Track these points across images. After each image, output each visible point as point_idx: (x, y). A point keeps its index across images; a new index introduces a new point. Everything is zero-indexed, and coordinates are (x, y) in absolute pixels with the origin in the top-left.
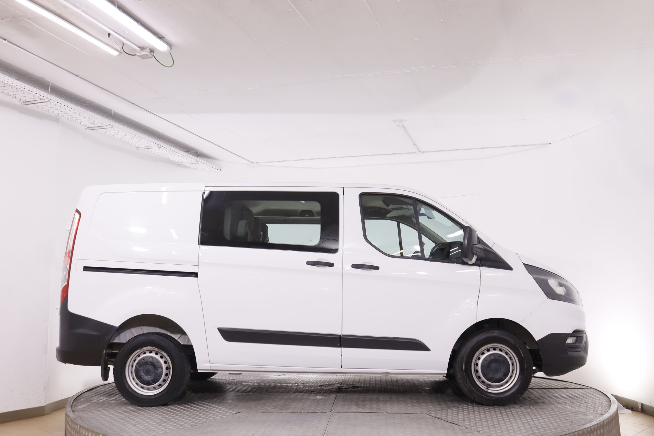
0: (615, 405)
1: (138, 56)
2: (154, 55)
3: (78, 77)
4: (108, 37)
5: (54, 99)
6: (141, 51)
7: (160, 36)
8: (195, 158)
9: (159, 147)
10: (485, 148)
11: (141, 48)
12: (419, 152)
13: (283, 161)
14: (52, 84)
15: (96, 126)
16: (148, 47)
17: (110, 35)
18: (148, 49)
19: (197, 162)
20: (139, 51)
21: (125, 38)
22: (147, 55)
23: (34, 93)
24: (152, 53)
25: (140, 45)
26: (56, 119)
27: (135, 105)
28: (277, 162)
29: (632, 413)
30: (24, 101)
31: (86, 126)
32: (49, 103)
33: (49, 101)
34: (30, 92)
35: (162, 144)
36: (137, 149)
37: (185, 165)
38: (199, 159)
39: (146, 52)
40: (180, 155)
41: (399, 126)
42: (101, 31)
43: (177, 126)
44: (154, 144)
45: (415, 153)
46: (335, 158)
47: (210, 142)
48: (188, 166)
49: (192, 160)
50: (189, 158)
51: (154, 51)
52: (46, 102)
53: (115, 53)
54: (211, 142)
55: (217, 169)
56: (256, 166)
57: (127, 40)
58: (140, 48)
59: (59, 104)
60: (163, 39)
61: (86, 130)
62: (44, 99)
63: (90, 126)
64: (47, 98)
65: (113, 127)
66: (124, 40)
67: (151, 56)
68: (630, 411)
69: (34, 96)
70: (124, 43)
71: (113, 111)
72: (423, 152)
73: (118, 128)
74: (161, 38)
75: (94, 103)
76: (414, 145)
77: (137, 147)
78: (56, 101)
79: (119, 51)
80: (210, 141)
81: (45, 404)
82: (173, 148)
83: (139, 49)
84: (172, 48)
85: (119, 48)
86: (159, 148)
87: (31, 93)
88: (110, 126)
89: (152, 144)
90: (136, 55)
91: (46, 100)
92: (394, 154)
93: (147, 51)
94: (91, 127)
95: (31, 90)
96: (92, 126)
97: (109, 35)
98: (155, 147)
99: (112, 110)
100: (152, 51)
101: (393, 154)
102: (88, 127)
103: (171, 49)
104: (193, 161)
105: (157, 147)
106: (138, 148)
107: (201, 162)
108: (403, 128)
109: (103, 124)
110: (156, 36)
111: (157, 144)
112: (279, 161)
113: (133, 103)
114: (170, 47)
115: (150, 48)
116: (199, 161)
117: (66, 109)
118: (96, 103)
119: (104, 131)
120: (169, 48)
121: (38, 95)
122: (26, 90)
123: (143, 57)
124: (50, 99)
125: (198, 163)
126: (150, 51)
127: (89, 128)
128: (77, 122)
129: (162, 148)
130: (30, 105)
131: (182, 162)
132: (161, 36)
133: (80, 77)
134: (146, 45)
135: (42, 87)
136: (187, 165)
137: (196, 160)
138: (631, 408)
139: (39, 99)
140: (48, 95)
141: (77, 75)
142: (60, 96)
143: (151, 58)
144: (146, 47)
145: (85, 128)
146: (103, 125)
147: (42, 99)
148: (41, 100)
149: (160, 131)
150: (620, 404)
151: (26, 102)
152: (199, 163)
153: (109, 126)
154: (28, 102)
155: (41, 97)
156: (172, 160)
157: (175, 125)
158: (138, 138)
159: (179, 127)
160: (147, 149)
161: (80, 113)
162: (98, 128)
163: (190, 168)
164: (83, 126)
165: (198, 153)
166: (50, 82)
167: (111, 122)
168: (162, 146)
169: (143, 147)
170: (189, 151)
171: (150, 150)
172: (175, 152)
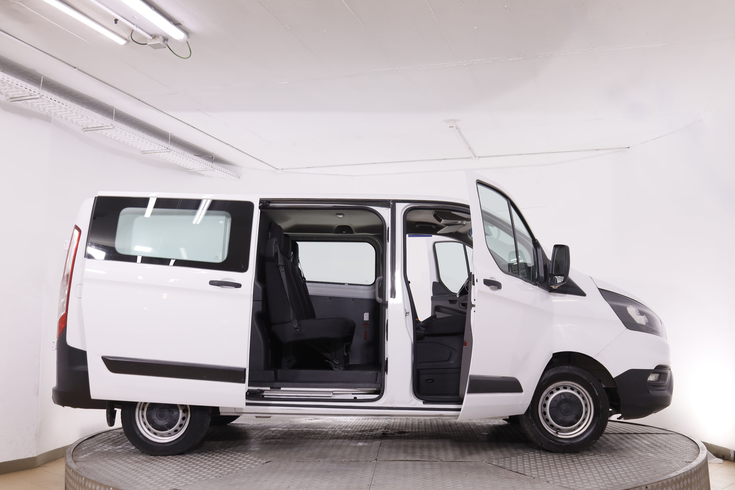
0: (704, 453)
1: (149, 45)
2: (168, 44)
3: (76, 69)
4: (115, 23)
5: (47, 95)
6: (153, 40)
7: (176, 23)
8: (210, 163)
9: (168, 150)
10: (552, 153)
11: (153, 37)
12: (474, 158)
13: (313, 167)
14: (43, 76)
15: (95, 127)
16: (161, 35)
17: (118, 21)
18: (161, 37)
19: (213, 169)
20: (151, 40)
21: (134, 25)
22: (160, 44)
23: (23, 88)
24: (166, 42)
25: (151, 33)
26: (47, 119)
27: (142, 101)
28: (306, 168)
29: (723, 462)
30: (11, 97)
31: (83, 126)
32: (40, 100)
33: (41, 97)
34: (19, 86)
35: (171, 147)
36: (142, 154)
37: (197, 172)
38: (214, 165)
39: (159, 41)
40: (193, 160)
41: (452, 127)
42: (106, 16)
43: (191, 126)
44: (163, 148)
45: (470, 158)
46: (375, 163)
47: (228, 145)
48: (201, 173)
49: (206, 166)
50: (203, 163)
51: (168, 39)
52: (37, 98)
53: (122, 42)
54: (230, 145)
55: (236, 176)
56: (282, 172)
57: (137, 27)
58: (151, 35)
59: (53, 101)
60: (179, 25)
61: (83, 131)
62: (35, 95)
63: (88, 126)
64: (38, 93)
65: (115, 128)
66: (134, 27)
67: (165, 46)
68: (720, 461)
69: (23, 91)
70: (133, 30)
71: (115, 109)
72: (479, 157)
73: (121, 129)
74: (177, 24)
75: (94, 99)
76: (469, 149)
78: (49, 97)
79: (126, 40)
81: (36, 454)
82: (184, 152)
83: (151, 38)
84: (190, 36)
85: (127, 35)
86: (168, 152)
87: (20, 88)
88: (112, 127)
89: (160, 148)
90: (146, 44)
91: (38, 96)
92: (445, 159)
93: (159, 39)
94: (89, 128)
95: (20, 85)
96: (90, 126)
97: (116, 21)
98: (163, 151)
99: (114, 108)
100: (166, 39)
101: (442, 159)
102: (85, 127)
103: (188, 38)
104: (208, 167)
105: (166, 151)
106: (143, 152)
107: (217, 168)
108: (457, 129)
109: (103, 124)
110: (171, 22)
111: (166, 148)
112: (308, 168)
113: (139, 100)
114: (187, 35)
115: (163, 36)
116: (215, 168)
117: (60, 107)
119: (104, 132)
120: (186, 37)
121: (28, 90)
122: (15, 84)
123: (155, 47)
124: (43, 95)
125: (214, 170)
126: (163, 39)
127: (86, 129)
128: (72, 122)
129: (172, 152)
130: (18, 101)
131: (194, 168)
132: (178, 23)
133: (78, 70)
134: (158, 33)
135: (32, 81)
136: (200, 172)
137: (211, 166)
138: (722, 457)
139: (28, 95)
140: (40, 90)
141: (75, 66)
142: (53, 91)
143: (165, 47)
144: (158, 35)
145: (82, 129)
146: (103, 126)
147: (32, 95)
148: (32, 96)
149: (169, 132)
150: (709, 452)
151: (13, 98)
152: (215, 170)
154: (15, 98)
155: (32, 92)
156: (183, 166)
157: (187, 125)
158: (144, 140)
159: (192, 127)
160: (153, 154)
161: (77, 111)
162: (97, 128)
163: (204, 175)
164: (80, 126)
165: (213, 158)
166: (42, 75)
167: (113, 121)
168: (172, 150)
169: (149, 151)
170: (202, 156)
171: (157, 154)
172: (186, 156)
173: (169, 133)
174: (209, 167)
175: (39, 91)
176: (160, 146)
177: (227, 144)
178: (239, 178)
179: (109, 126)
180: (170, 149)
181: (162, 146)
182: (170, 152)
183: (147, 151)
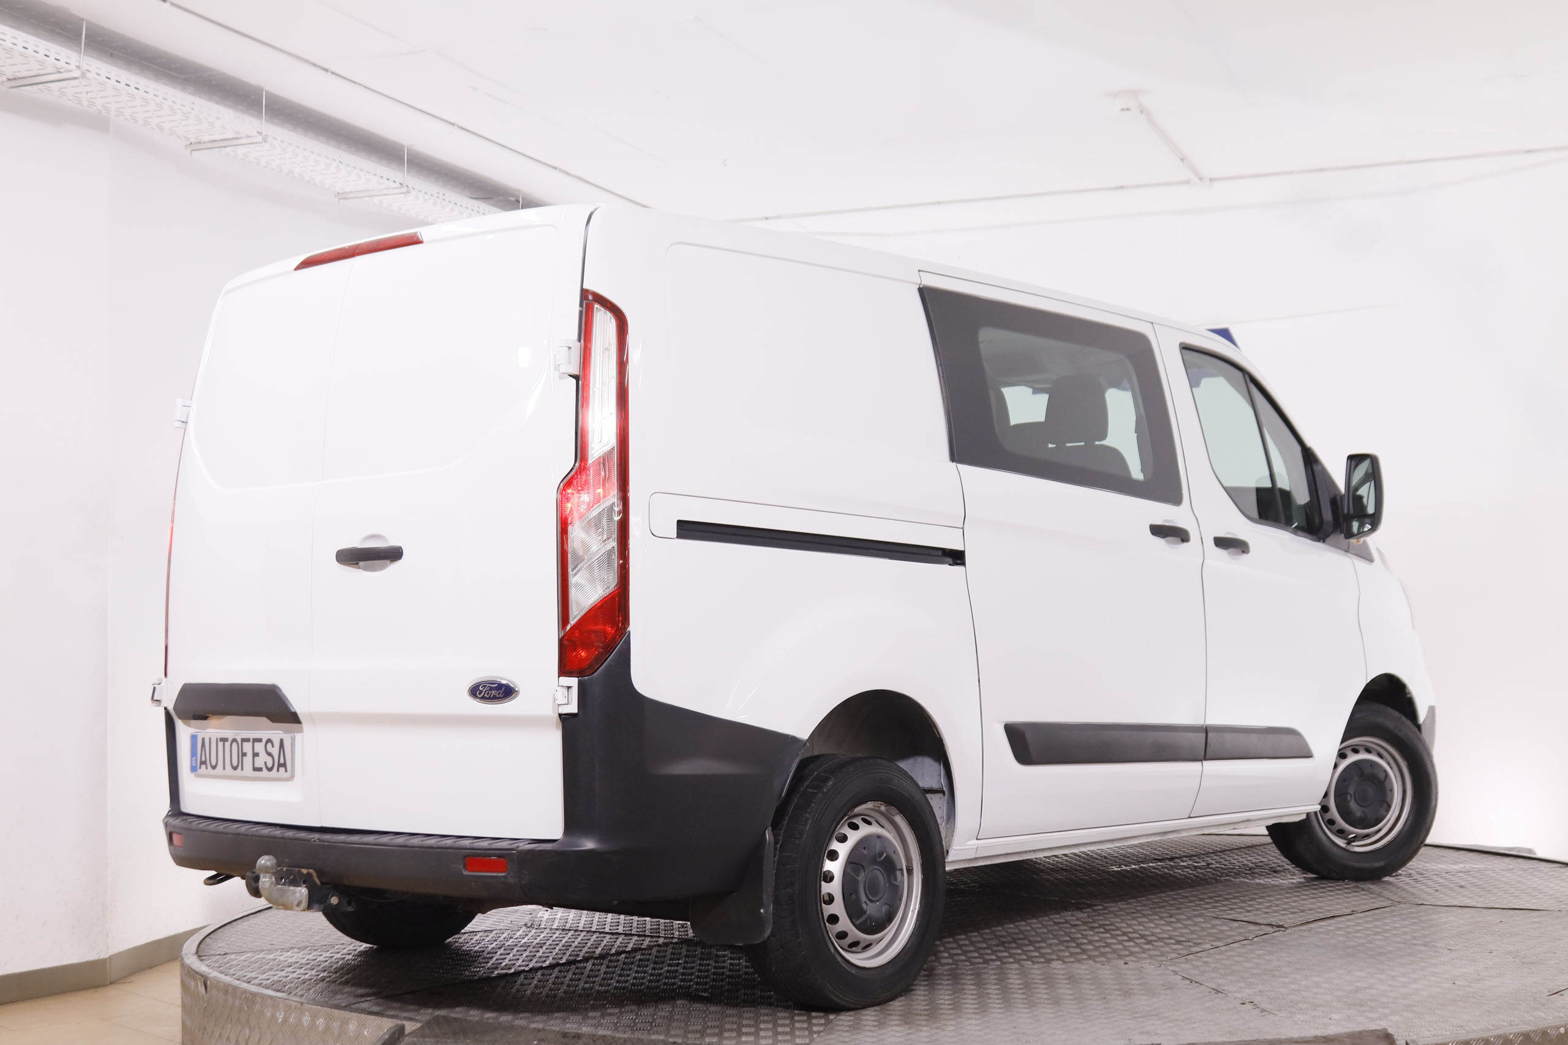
3: (168, 4)
5: (99, 68)
9: (404, 190)
12: (1199, 182)
13: (779, 217)
14: (88, 22)
15: (218, 139)
23: (40, 56)
26: (98, 124)
27: (333, 73)
28: (761, 219)
30: (10, 78)
31: (187, 139)
32: (82, 81)
33: (83, 75)
34: (30, 52)
35: (412, 180)
36: (337, 200)
40: (469, 211)
41: (1128, 109)
43: (458, 126)
44: (390, 184)
45: (1188, 182)
46: (939, 203)
47: (555, 168)
52: (75, 78)
54: (558, 169)
59: (113, 81)
61: (189, 150)
62: (70, 71)
63: (200, 138)
64: (77, 66)
65: (270, 140)
69: (41, 62)
71: (267, 92)
72: (1211, 180)
73: (283, 141)
76: (1182, 160)
77: (339, 193)
78: (104, 74)
81: (107, 953)
82: (443, 190)
86: (404, 195)
87: (32, 56)
88: (259, 139)
89: (384, 184)
91: (77, 74)
92: (1122, 187)
94: (204, 143)
95: (31, 48)
96: (206, 138)
98: (391, 191)
99: (263, 89)
101: (1117, 188)
102: (193, 140)
105: (396, 191)
106: (341, 196)
108: (1142, 113)
109: (238, 133)
111: (398, 182)
112: (767, 218)
113: (325, 69)
117: (131, 95)
119: (241, 150)
121: (51, 60)
122: (19, 48)
124: (87, 70)
127: (196, 146)
128: (162, 129)
129: (414, 193)
130: (29, 87)
133: (172, 5)
135: (59, 35)
139: (54, 70)
140: (80, 57)
142: (112, 55)
145: (186, 146)
146: (239, 136)
147: (62, 70)
148: (60, 72)
149: (402, 142)
151: (15, 79)
153: (256, 136)
154: (20, 78)
155: (61, 64)
157: (451, 126)
158: (341, 166)
159: (462, 130)
160: (367, 199)
161: (173, 104)
162: (223, 143)
164: (180, 138)
165: (519, 202)
166: (83, 19)
167: (262, 124)
168: (413, 189)
169: (356, 192)
170: (491, 198)
171: (377, 199)
172: (450, 202)
173: (403, 146)
175: (77, 61)
176: (381, 181)
179: (253, 137)
180: (407, 186)
181: (388, 179)
182: (408, 192)
183: (351, 192)
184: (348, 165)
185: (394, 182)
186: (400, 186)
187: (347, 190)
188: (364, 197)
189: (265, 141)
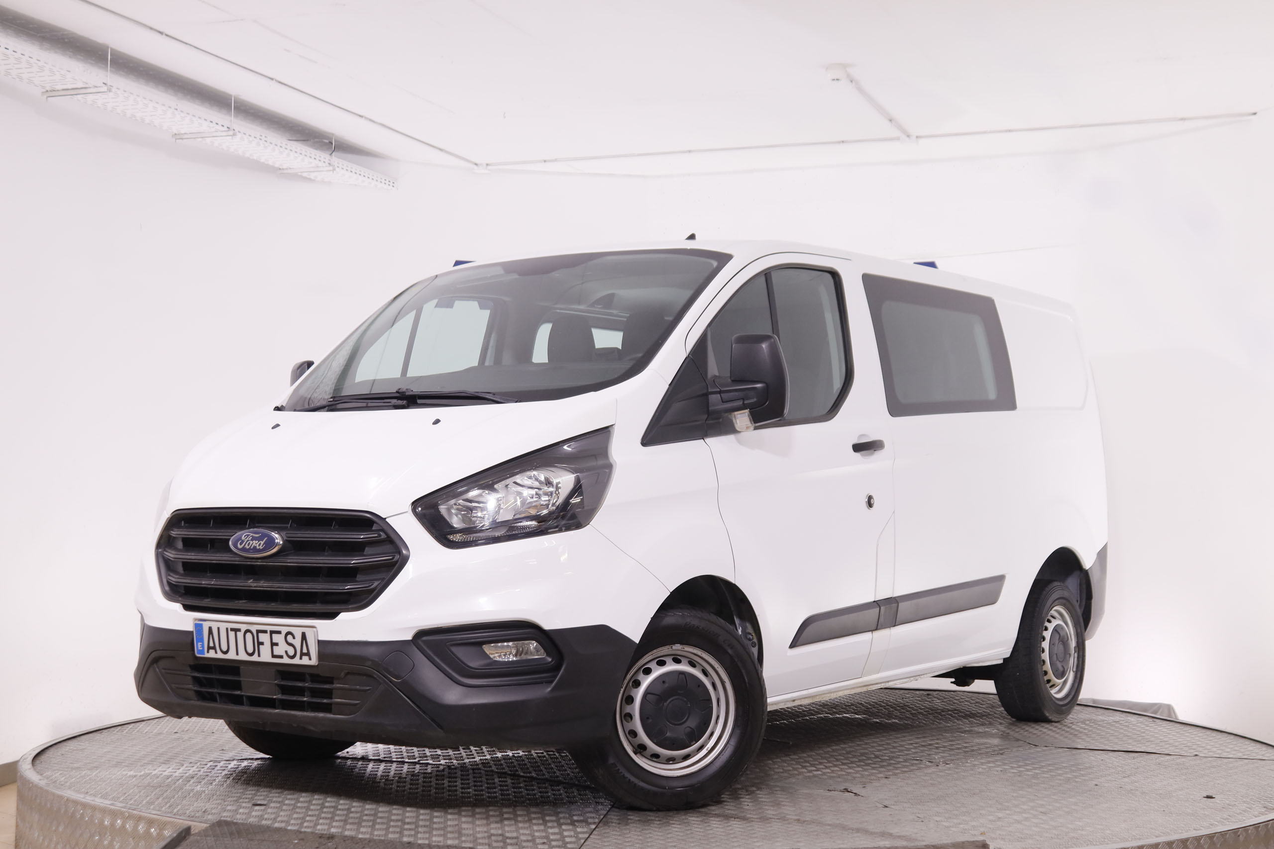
8: (324, 156)
9: (231, 133)
10: (1082, 126)
12: (907, 138)
13: (556, 160)
15: (70, 88)
19: (331, 168)
27: (167, 35)
28: (540, 161)
31: (43, 87)
35: (238, 124)
36: (174, 140)
37: (299, 174)
38: (337, 159)
40: (287, 150)
41: (837, 80)
43: (277, 81)
44: (219, 128)
45: (898, 139)
46: (690, 151)
47: (363, 117)
48: (308, 177)
49: (317, 161)
50: (310, 157)
54: (366, 118)
55: (383, 181)
56: (488, 172)
61: (45, 97)
63: (53, 87)
65: (114, 90)
71: (112, 49)
72: (917, 137)
73: (125, 91)
75: (64, 30)
76: (890, 121)
77: (176, 134)
80: (361, 114)
82: (268, 134)
86: (231, 137)
88: (105, 89)
89: (213, 127)
92: (843, 142)
94: (58, 90)
96: (59, 87)
98: (219, 134)
99: (108, 47)
101: (839, 142)
102: (48, 88)
104: (320, 164)
105: (225, 134)
106: (178, 136)
107: (340, 165)
108: (852, 81)
109: (87, 84)
111: (226, 126)
112: (545, 161)
113: (162, 33)
116: (336, 164)
118: (69, 31)
119: (90, 98)
125: (334, 170)
127: (51, 93)
128: (21, 79)
129: (239, 136)
131: (291, 167)
136: (305, 175)
137: (327, 161)
145: (43, 92)
146: (87, 86)
149: (230, 92)
152: (337, 169)
153: (102, 87)
156: (266, 163)
157: (269, 79)
158: (176, 112)
159: (280, 84)
160: (200, 139)
161: (30, 59)
162: (74, 92)
163: (314, 180)
164: (38, 86)
165: (332, 144)
167: (107, 76)
168: (239, 132)
169: (190, 133)
170: (308, 140)
171: (208, 140)
172: (271, 143)
173: (231, 96)
174: (324, 165)
176: (212, 125)
177: (360, 116)
178: (393, 185)
179: (99, 87)
180: (234, 130)
181: (217, 124)
182: (234, 135)
183: (185, 134)
184: (182, 112)
185: (223, 126)
186: (227, 129)
187: (183, 131)
188: (198, 138)
189: (110, 91)
